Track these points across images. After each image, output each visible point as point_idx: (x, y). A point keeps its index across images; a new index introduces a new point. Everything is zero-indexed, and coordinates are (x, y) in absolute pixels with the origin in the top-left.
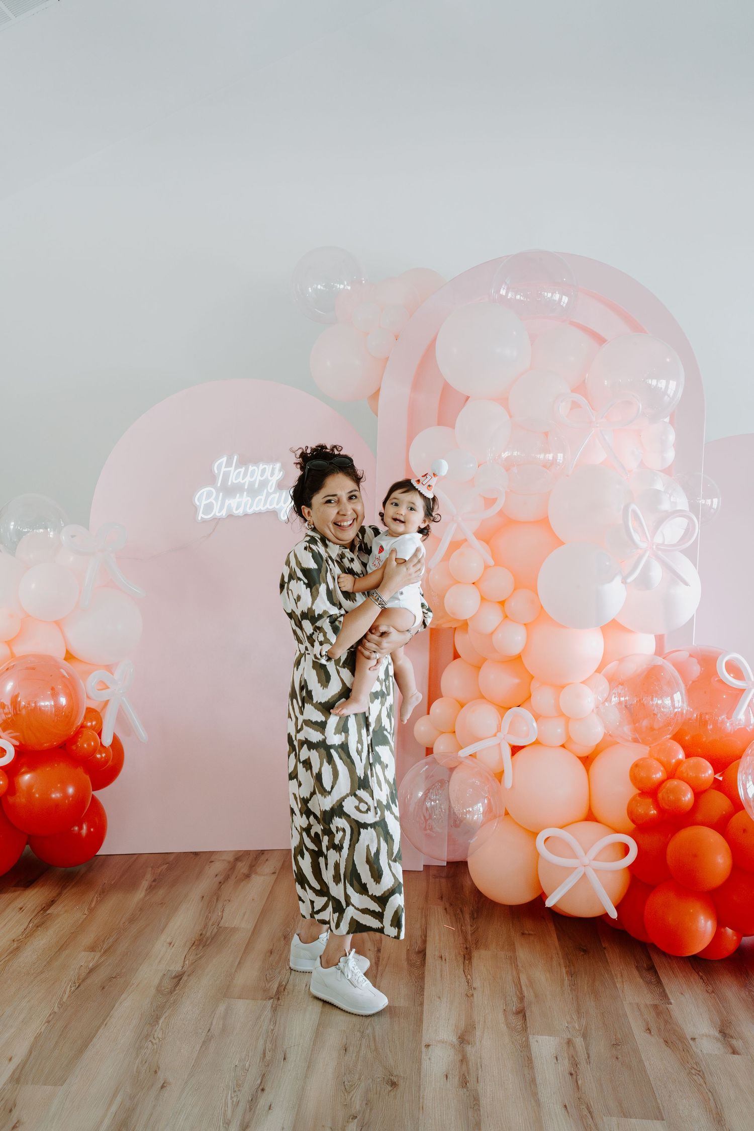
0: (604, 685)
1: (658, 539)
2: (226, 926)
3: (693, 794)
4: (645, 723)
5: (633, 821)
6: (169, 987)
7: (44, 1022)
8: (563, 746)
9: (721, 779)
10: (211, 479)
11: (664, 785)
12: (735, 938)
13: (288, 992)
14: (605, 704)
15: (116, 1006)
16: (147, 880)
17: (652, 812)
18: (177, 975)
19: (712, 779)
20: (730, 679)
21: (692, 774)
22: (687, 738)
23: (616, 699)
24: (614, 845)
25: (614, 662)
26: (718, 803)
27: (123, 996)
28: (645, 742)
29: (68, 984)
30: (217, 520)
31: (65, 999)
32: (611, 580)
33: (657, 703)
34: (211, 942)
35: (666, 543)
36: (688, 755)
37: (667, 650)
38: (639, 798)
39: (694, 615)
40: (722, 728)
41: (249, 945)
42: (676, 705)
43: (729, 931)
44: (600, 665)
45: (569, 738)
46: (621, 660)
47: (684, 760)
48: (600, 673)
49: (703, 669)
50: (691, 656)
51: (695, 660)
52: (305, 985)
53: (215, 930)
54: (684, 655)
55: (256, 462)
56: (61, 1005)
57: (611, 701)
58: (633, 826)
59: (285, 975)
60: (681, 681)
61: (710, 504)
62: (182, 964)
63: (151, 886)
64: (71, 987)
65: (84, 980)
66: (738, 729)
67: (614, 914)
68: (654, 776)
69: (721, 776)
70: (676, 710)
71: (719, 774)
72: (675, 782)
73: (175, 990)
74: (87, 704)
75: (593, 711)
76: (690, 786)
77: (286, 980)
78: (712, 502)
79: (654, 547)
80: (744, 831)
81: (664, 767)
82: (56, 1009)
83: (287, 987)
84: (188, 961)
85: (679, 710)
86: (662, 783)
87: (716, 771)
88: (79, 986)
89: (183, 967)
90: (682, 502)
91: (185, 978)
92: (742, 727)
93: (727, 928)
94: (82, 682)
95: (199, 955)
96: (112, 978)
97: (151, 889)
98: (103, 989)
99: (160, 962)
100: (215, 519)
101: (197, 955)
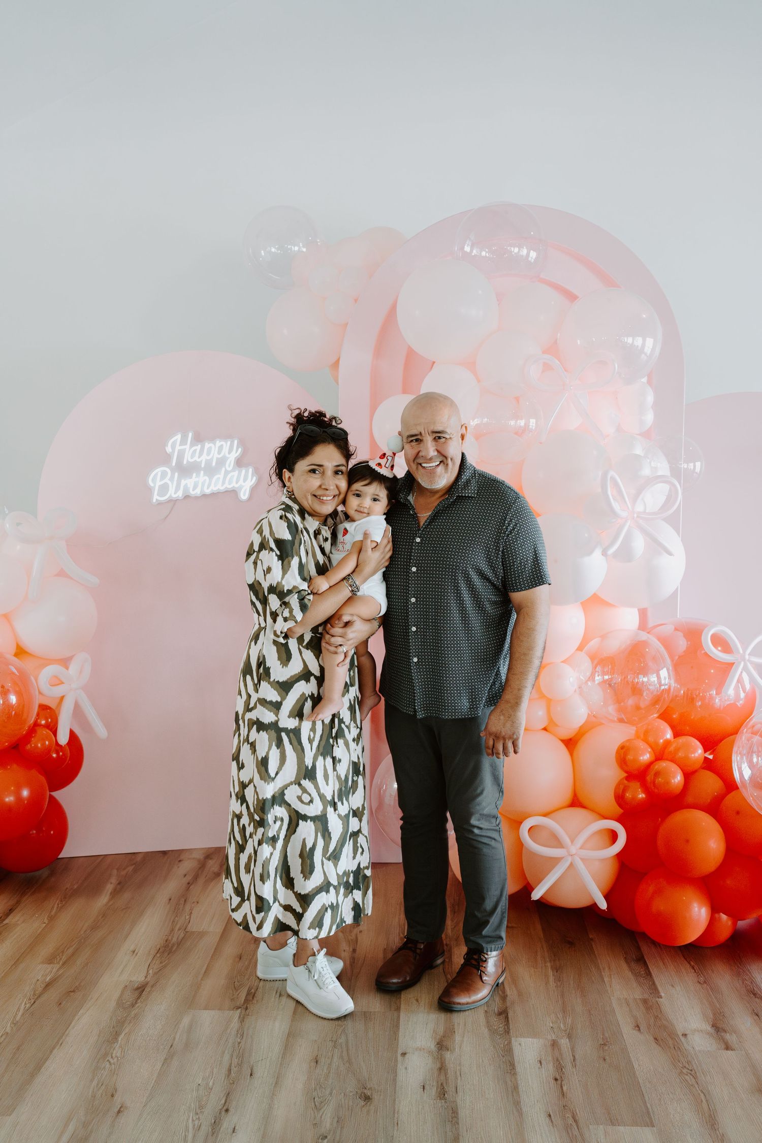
0: (586, 664)
1: (639, 508)
2: (193, 930)
3: (682, 773)
4: (630, 702)
5: (620, 805)
6: (131, 999)
8: (545, 729)
9: (711, 757)
10: (165, 459)
11: (652, 767)
12: (730, 923)
13: (257, 1000)
14: (588, 684)
15: (74, 1022)
16: (112, 883)
17: (640, 796)
18: (139, 986)
19: (703, 758)
20: (716, 653)
21: (681, 754)
22: (674, 716)
23: (600, 677)
24: (601, 832)
25: (596, 639)
26: (710, 784)
27: (81, 1012)
28: (630, 722)
29: (23, 1001)
30: (173, 502)
31: (18, 1018)
32: (590, 552)
33: (642, 681)
34: (177, 947)
35: (647, 512)
36: (676, 735)
37: (651, 624)
38: (626, 782)
39: (678, 587)
40: (711, 704)
41: (217, 950)
42: (663, 682)
43: (724, 917)
44: (581, 642)
45: (551, 721)
46: (604, 637)
47: (673, 740)
48: (582, 651)
49: (689, 643)
50: (676, 629)
51: (680, 634)
53: (182, 935)
54: (668, 629)
55: (212, 439)
56: (15, 1024)
57: (594, 680)
58: (620, 811)
60: (667, 656)
61: (692, 468)
62: (144, 974)
63: (115, 889)
64: (25, 1004)
65: (39, 996)
66: (728, 705)
67: (603, 905)
68: (641, 758)
69: (710, 754)
70: (663, 688)
71: (708, 753)
72: (663, 764)
73: (136, 1003)
74: (38, 700)
75: (575, 691)
76: (680, 768)
77: (255, 987)
78: (695, 466)
79: (635, 515)
80: (738, 813)
81: (651, 747)
82: (8, 1030)
84: (151, 970)
85: (666, 687)
86: (649, 765)
87: (705, 751)
88: (34, 1003)
89: (146, 977)
90: (663, 467)
91: (147, 989)
92: (732, 702)
93: (721, 914)
94: (32, 678)
95: (164, 964)
96: (70, 992)
97: (115, 893)
98: (60, 1004)
99: (121, 973)
100: (171, 501)
101: (161, 963)
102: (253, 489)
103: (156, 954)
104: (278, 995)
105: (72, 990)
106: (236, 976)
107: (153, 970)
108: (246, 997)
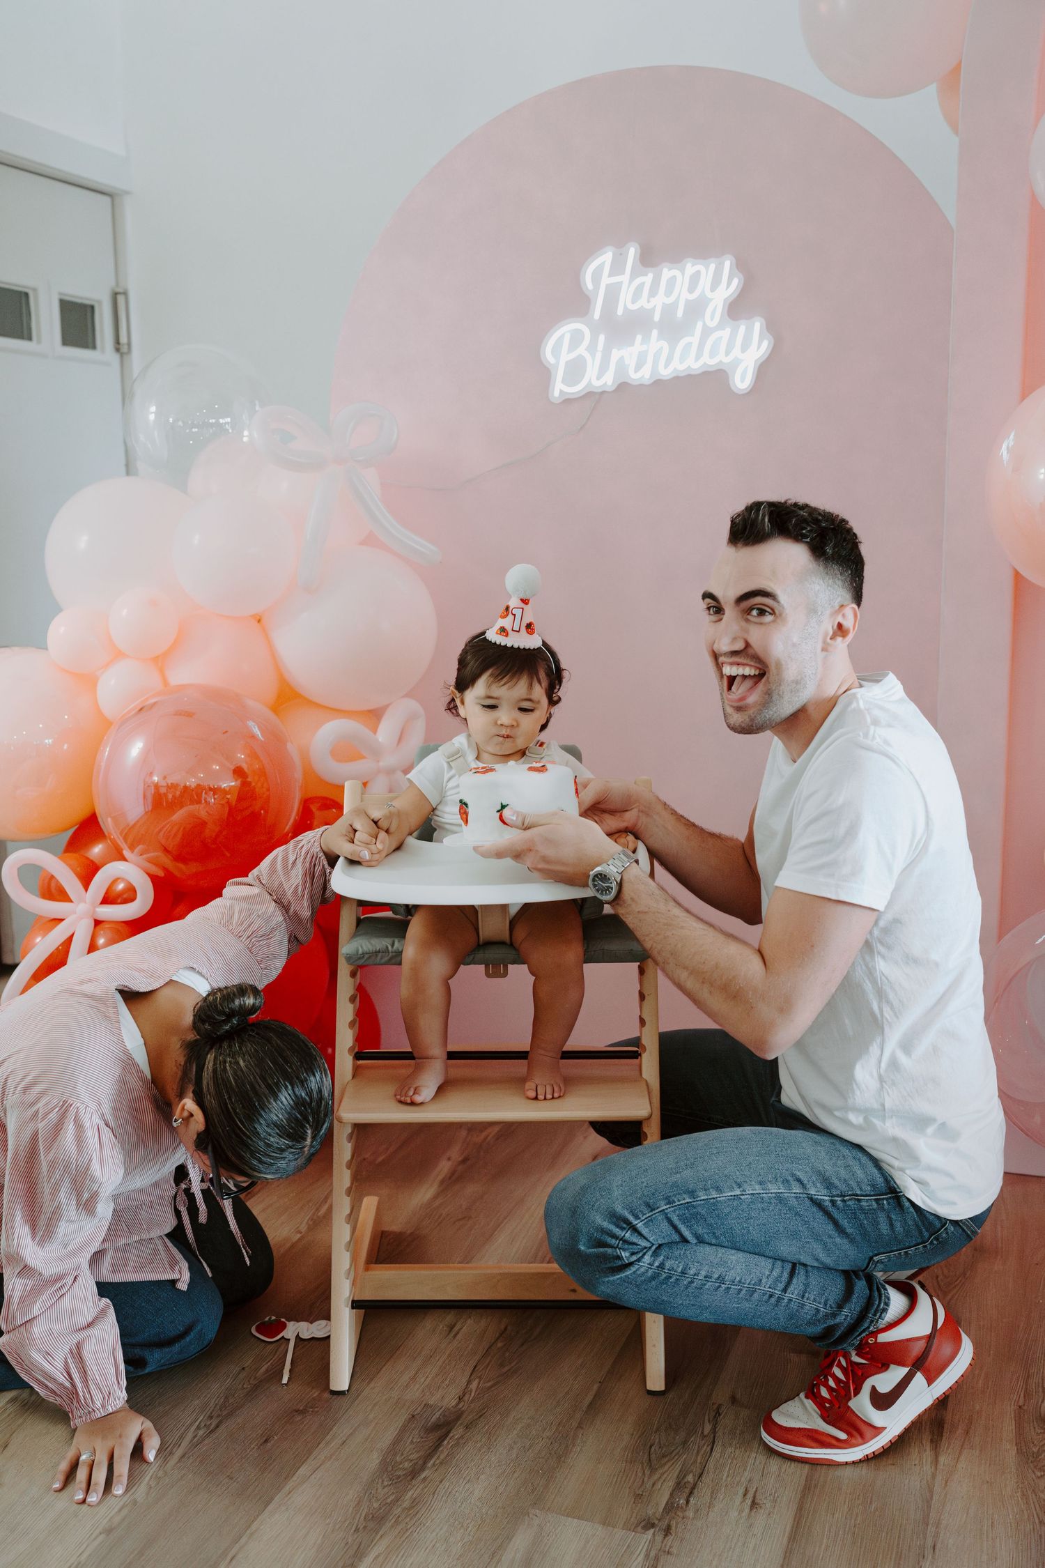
6: (414, 1456)
7: (97, 1532)
10: (577, 303)
13: (697, 1511)
15: (277, 1499)
18: (442, 1420)
27: (303, 1471)
29: (194, 1422)
30: (595, 397)
52: (741, 1491)
55: (676, 257)
59: (698, 1452)
62: (459, 1392)
64: (198, 1428)
73: (423, 1468)
77: (697, 1470)
83: (696, 1491)
84: (477, 1381)
88: (217, 1426)
89: (460, 1399)
91: (457, 1432)
95: (506, 1369)
96: (297, 1411)
97: (453, 1180)
98: (266, 1441)
99: (413, 1379)
100: (589, 395)
101: (502, 1365)
102: (763, 370)
103: (498, 1338)
104: (749, 1502)
105: (301, 1408)
106: (657, 1430)
107: (479, 1383)
108: (671, 1494)
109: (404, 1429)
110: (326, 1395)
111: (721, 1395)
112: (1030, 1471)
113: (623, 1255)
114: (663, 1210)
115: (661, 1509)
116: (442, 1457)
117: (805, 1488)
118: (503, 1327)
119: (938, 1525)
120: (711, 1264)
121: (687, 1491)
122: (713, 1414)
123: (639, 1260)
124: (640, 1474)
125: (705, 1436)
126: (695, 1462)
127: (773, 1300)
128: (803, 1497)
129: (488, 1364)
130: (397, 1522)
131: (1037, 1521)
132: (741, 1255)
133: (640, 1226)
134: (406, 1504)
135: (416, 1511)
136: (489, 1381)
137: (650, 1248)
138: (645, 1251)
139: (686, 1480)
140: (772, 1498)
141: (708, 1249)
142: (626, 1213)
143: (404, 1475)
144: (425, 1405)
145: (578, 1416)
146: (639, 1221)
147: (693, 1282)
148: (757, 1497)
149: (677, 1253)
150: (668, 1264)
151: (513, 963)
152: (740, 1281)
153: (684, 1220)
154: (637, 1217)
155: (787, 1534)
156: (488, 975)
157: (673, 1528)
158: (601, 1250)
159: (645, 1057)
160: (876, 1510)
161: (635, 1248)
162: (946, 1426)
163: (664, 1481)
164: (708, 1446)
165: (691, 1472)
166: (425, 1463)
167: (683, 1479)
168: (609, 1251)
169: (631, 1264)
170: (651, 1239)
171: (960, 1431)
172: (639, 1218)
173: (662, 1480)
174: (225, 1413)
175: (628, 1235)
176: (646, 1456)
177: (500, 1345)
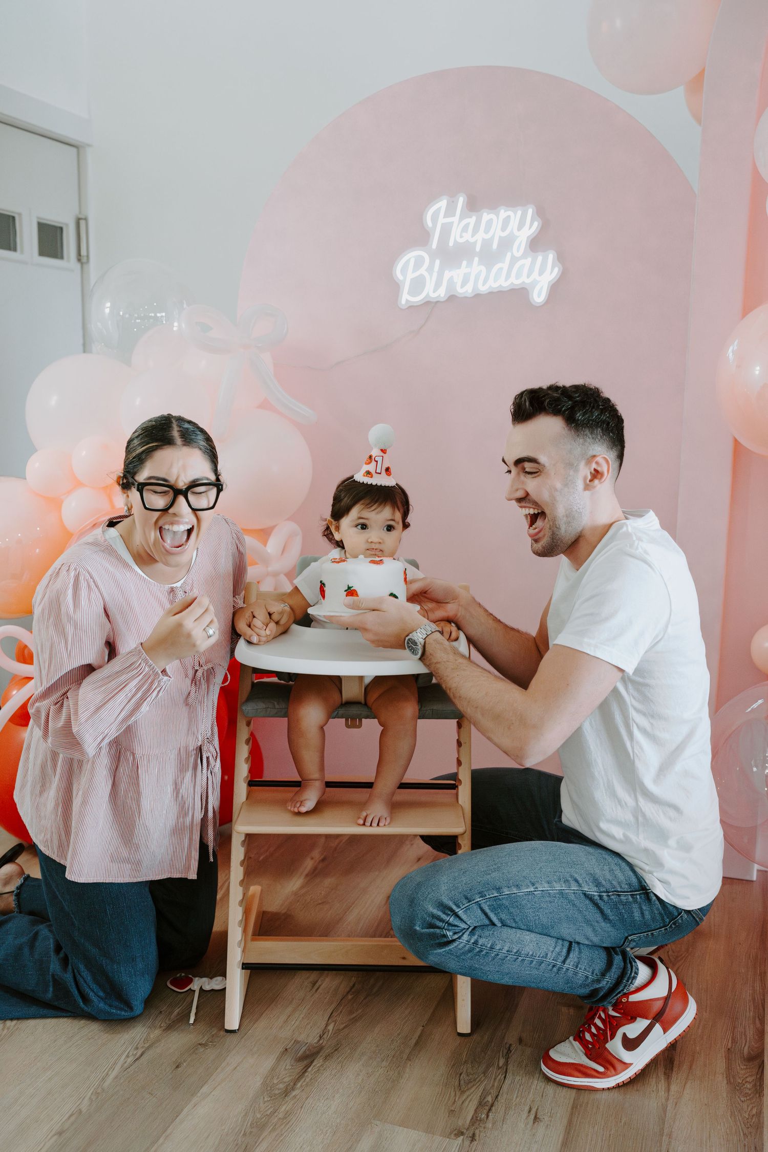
6: (287, 1079)
7: (53, 1133)
10: (421, 238)
13: (494, 1124)
15: (186, 1110)
16: (312, 859)
18: (308, 1053)
27: (205, 1089)
29: (125, 1051)
30: (429, 305)
31: (108, 1083)
52: (527, 1108)
56: (98, 1094)
59: (495, 1079)
62: (317, 1031)
63: (315, 869)
64: (128, 1056)
73: (293, 1089)
77: (494, 1092)
82: (85, 1105)
83: (493, 1108)
84: (333, 1023)
88: (142, 1055)
89: (320, 1037)
91: (318, 1062)
95: (354, 1015)
96: (200, 1044)
97: (315, 874)
99: (286, 1022)
100: (427, 303)
101: (351, 1012)
102: (555, 288)
103: (348, 993)
104: (532, 1117)
105: (204, 1042)
106: (465, 1062)
107: (335, 1024)
108: (475, 1110)
109: (279, 1059)
110: (222, 1033)
111: (511, 1037)
112: (737, 1097)
113: (448, 933)
114: (478, 901)
115: (468, 1122)
116: (308, 1080)
117: (572, 1109)
118: (351, 984)
119: (670, 1136)
120: (512, 942)
121: (487, 1108)
122: (505, 1051)
123: (459, 938)
124: (453, 1094)
125: (501, 1068)
126: (493, 1086)
127: (555, 969)
128: (572, 1114)
129: (341, 1012)
130: (274, 1130)
131: (742, 1134)
132: (533, 935)
133: (461, 913)
134: (281, 1116)
135: (287, 1122)
136: (342, 1023)
137: (468, 929)
138: (464, 931)
139: (486, 1100)
140: (549, 1114)
141: (509, 930)
142: (451, 903)
143: (279, 1093)
144: (295, 1041)
145: (407, 1051)
146: (460, 909)
147: (498, 955)
148: (538, 1113)
149: (487, 933)
150: (481, 942)
151: (366, 717)
152: (532, 955)
153: (493, 909)
154: (458, 907)
155: (560, 1141)
156: (347, 726)
157: (477, 1137)
158: (432, 930)
159: (460, 788)
160: (625, 1123)
161: (457, 929)
162: (675, 1063)
163: (470, 1100)
164: (502, 1075)
165: (490, 1093)
166: (295, 1084)
167: (484, 1098)
168: (438, 931)
169: (454, 941)
170: (468, 923)
171: (685, 1067)
172: (460, 907)
173: (468, 1100)
174: (146, 1045)
175: (452, 920)
176: (457, 1083)
177: (350, 997)
